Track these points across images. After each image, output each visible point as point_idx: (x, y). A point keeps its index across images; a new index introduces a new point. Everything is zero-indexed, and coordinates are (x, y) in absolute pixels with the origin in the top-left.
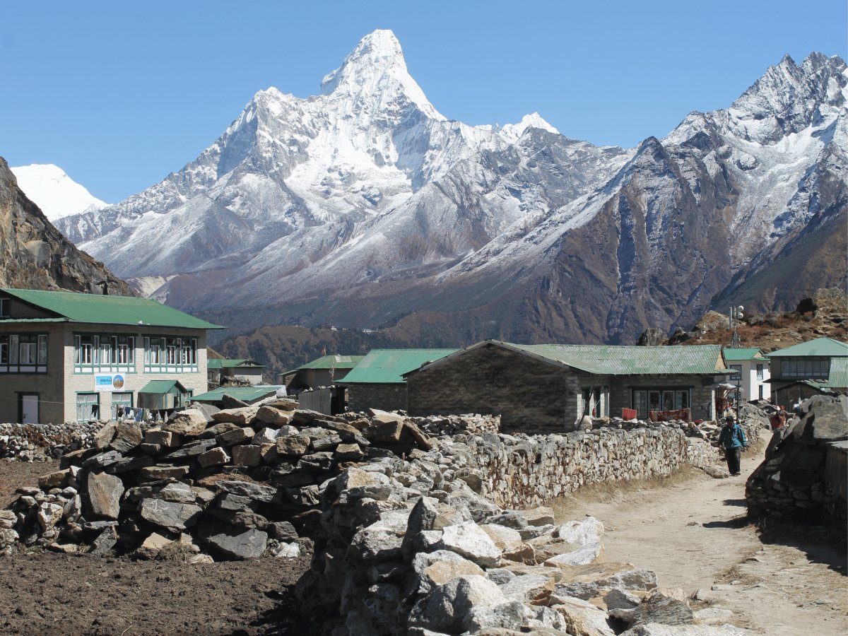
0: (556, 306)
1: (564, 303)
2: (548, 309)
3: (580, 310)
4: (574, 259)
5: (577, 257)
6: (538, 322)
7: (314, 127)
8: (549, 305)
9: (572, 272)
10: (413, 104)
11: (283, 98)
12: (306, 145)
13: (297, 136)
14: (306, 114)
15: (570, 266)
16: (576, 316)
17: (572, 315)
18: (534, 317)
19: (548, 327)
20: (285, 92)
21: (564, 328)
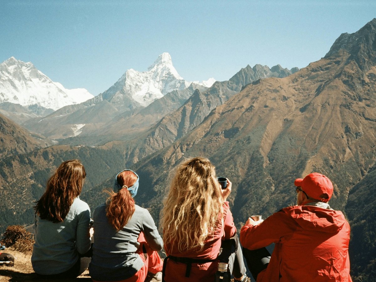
0: (156, 140)
1: (160, 139)
2: (154, 141)
3: (164, 141)
4: (164, 126)
5: (165, 125)
6: (150, 145)
7: (144, 80)
8: (154, 139)
9: (163, 130)
10: (173, 75)
11: (135, 72)
12: (141, 86)
13: (138, 83)
14: (142, 77)
15: (163, 128)
16: (163, 143)
17: (161, 143)
18: (148, 143)
19: (153, 146)
20: (136, 70)
21: (158, 146)
